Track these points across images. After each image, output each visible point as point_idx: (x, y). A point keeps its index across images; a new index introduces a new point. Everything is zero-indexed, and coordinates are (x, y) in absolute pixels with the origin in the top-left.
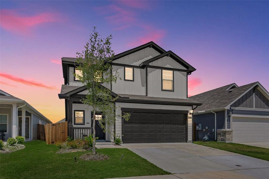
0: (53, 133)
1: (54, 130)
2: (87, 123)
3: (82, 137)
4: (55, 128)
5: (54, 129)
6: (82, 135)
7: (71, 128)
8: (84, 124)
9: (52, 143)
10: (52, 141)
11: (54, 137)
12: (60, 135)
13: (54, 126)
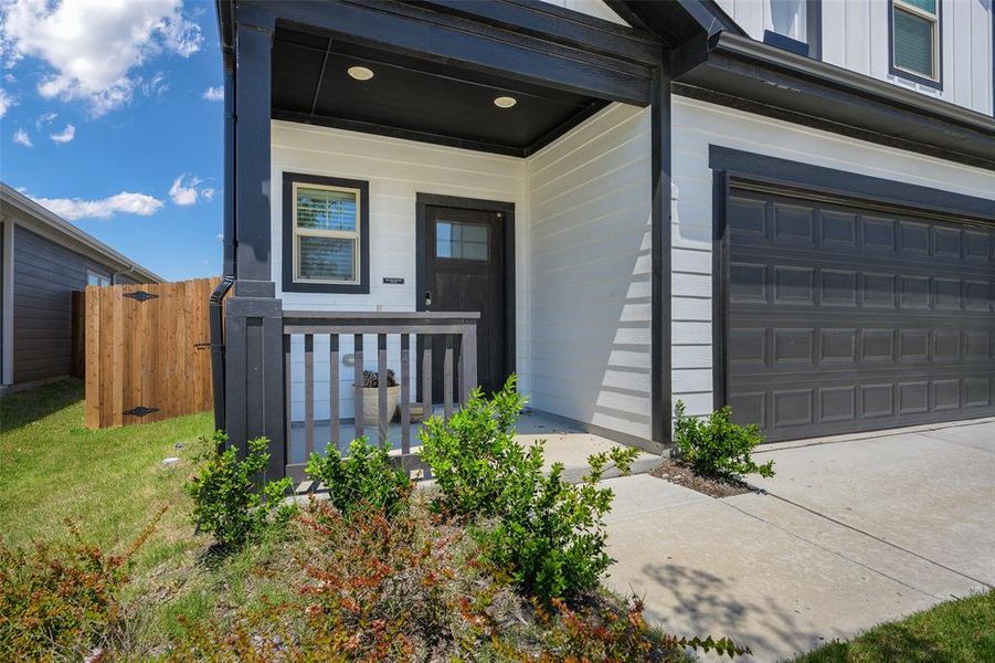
0: (137, 351)
1: (140, 328)
2: (386, 281)
3: (346, 389)
4: (153, 315)
5: (144, 321)
6: (347, 374)
7: (258, 321)
8: (364, 288)
9: (124, 413)
10: (127, 398)
11: (140, 377)
12: (188, 364)
13: (144, 306)
